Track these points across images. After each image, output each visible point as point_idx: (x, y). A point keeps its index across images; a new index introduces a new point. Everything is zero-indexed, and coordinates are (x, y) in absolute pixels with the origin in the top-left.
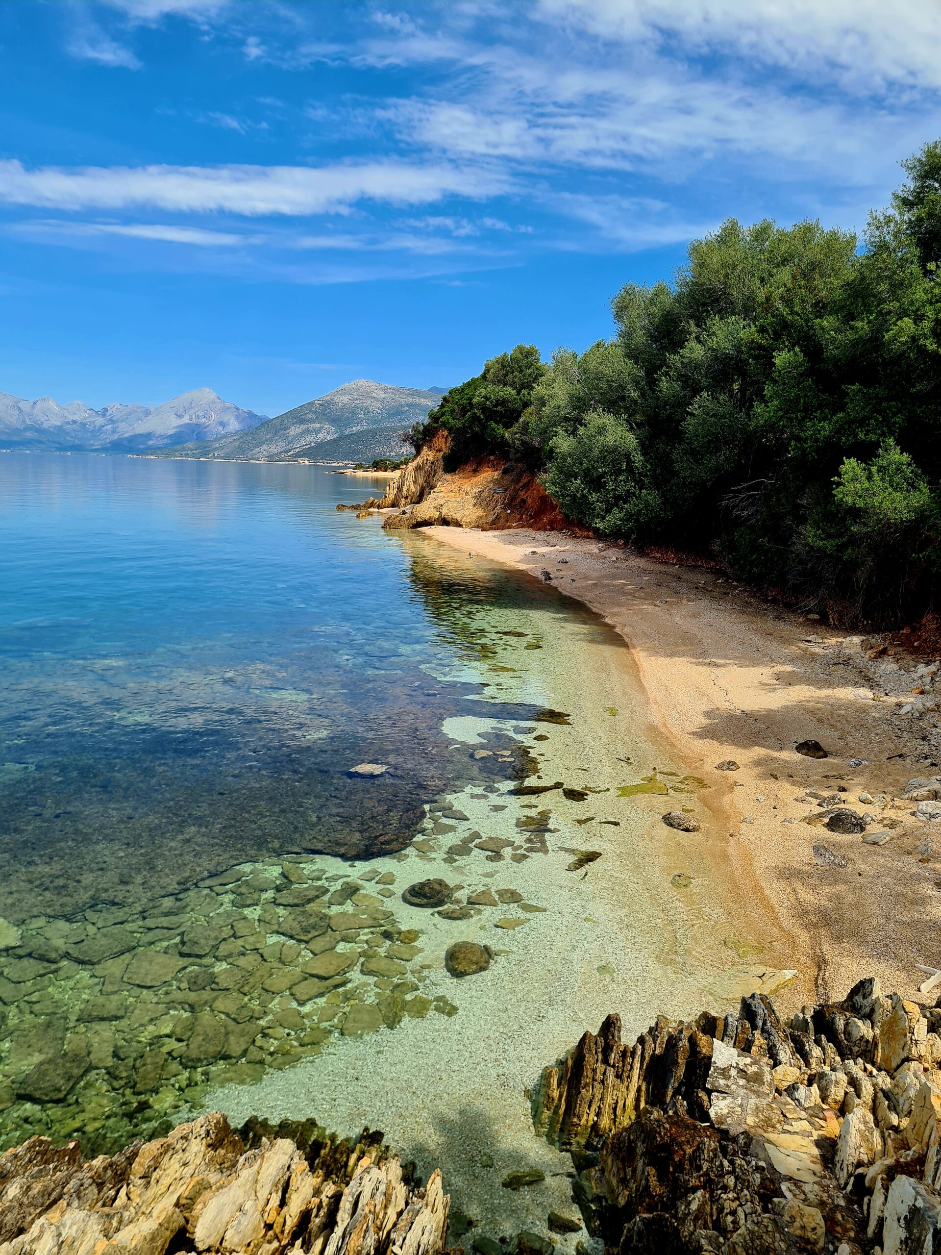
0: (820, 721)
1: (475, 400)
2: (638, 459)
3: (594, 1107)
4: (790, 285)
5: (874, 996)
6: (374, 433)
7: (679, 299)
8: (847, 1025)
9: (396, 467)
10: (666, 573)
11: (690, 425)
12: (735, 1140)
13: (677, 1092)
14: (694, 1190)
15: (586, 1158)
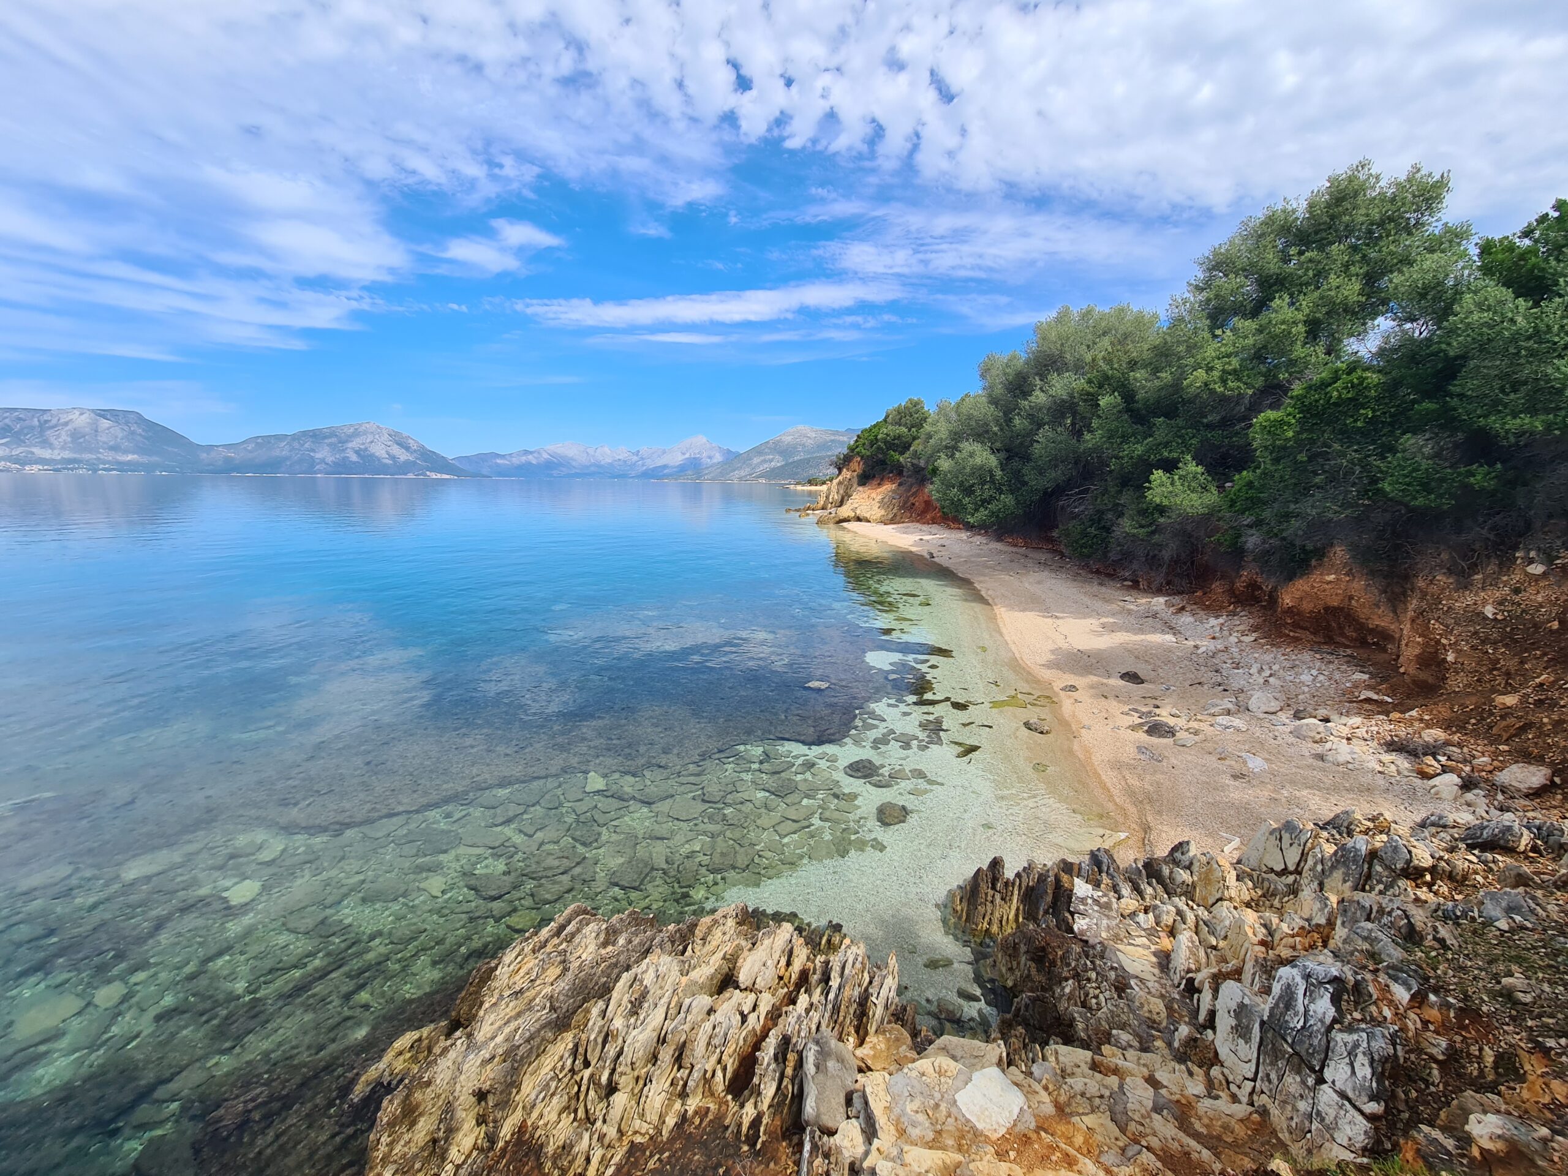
0: (1137, 657)
1: (879, 437)
2: (998, 473)
3: (987, 919)
4: (1110, 350)
5: (1191, 854)
6: (808, 460)
7: (1027, 363)
8: (1171, 872)
9: (824, 483)
10: (1016, 553)
11: (1037, 449)
12: (1093, 947)
13: (1046, 912)
14: (1067, 979)
15: (981, 953)
